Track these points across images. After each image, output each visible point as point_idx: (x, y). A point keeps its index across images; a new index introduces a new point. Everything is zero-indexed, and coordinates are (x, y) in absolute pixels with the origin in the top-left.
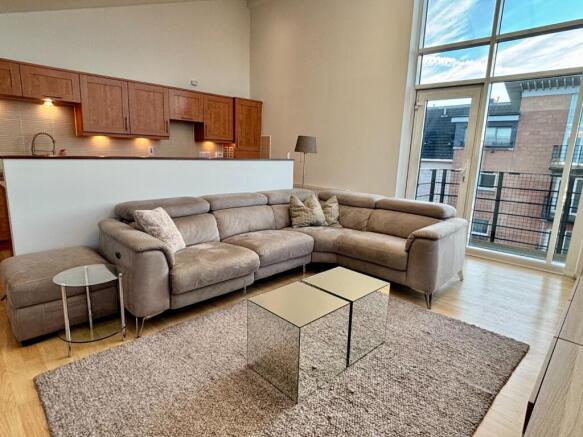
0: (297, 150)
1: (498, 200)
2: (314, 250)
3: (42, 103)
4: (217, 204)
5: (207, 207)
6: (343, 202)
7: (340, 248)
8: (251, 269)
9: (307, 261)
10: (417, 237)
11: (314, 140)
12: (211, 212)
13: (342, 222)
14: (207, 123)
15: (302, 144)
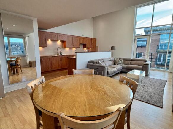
0: (111, 49)
1: (151, 59)
2: (122, 69)
3: (58, 41)
4: (104, 60)
5: (102, 61)
6: (124, 60)
7: (128, 68)
8: (115, 72)
9: (121, 71)
10: (144, 64)
11: (115, 47)
12: (103, 62)
13: (124, 63)
14: (87, 44)
15: (112, 48)
